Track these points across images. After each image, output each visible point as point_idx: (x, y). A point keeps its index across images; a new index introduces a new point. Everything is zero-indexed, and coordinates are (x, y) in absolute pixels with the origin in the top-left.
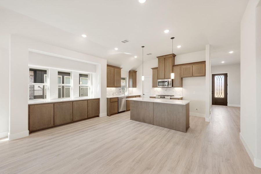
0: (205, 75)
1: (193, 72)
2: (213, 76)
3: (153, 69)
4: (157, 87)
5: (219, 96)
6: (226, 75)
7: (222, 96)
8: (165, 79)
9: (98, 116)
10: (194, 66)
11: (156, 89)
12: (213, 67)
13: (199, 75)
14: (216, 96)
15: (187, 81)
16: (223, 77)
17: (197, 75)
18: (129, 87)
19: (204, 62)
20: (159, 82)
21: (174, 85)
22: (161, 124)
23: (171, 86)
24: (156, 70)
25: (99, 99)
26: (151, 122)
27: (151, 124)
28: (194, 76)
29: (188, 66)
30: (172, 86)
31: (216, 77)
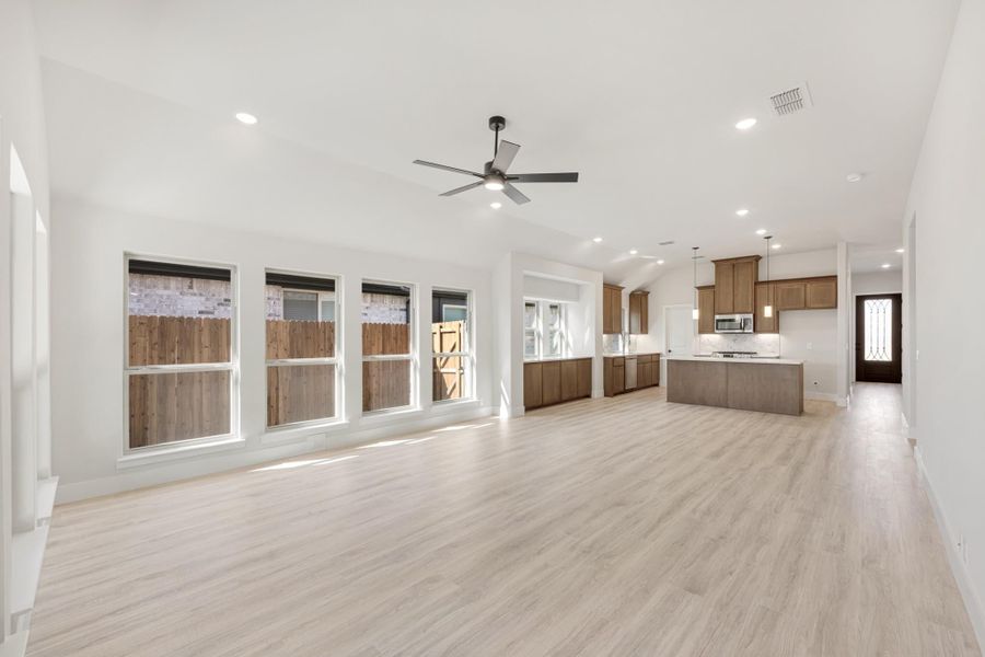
0: (836, 307)
1: (808, 299)
2: (860, 300)
3: (699, 288)
4: (713, 332)
5: (878, 358)
6: (897, 299)
7: (887, 357)
8: (734, 313)
9: (589, 396)
10: (808, 286)
11: (706, 337)
12: (857, 277)
13: (821, 306)
14: (869, 356)
15: (791, 319)
16: (888, 303)
17: (816, 306)
18: (630, 333)
19: (834, 278)
20: (718, 321)
21: (758, 328)
22: (745, 406)
23: (751, 331)
24: (709, 293)
25: (591, 359)
26: (722, 403)
27: (721, 406)
28: (810, 308)
29: (795, 286)
30: (754, 330)
31: (868, 304)
